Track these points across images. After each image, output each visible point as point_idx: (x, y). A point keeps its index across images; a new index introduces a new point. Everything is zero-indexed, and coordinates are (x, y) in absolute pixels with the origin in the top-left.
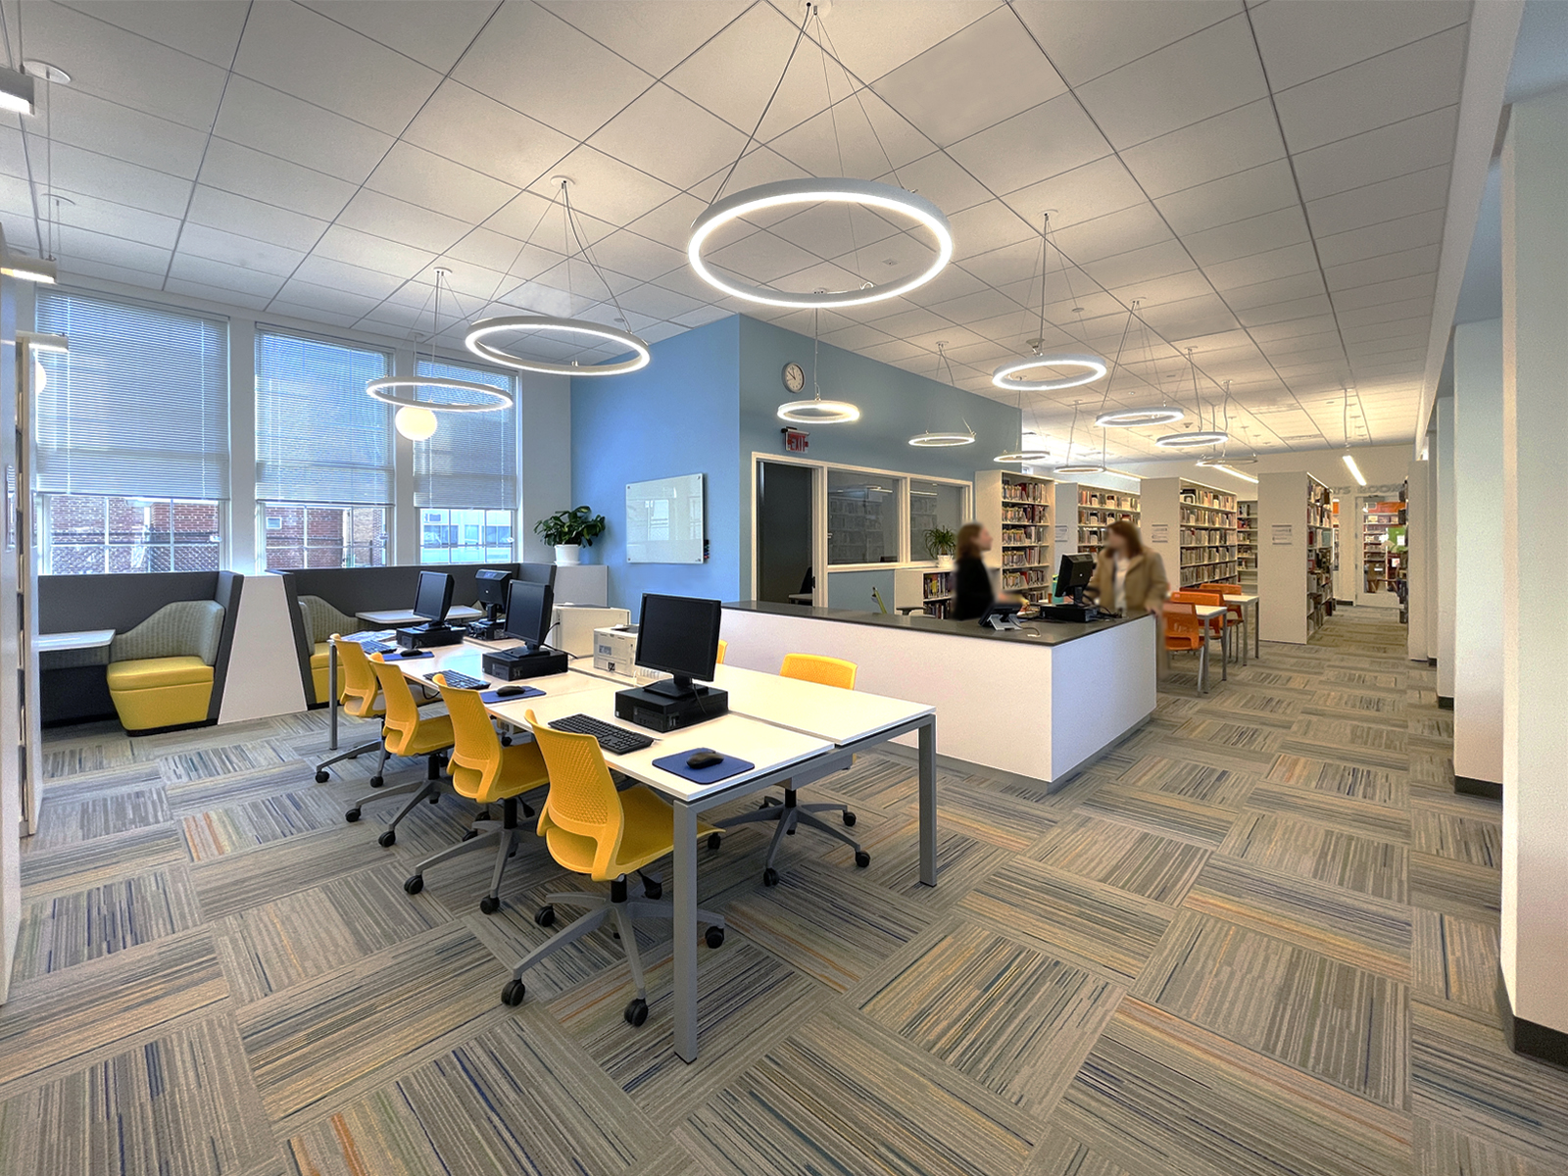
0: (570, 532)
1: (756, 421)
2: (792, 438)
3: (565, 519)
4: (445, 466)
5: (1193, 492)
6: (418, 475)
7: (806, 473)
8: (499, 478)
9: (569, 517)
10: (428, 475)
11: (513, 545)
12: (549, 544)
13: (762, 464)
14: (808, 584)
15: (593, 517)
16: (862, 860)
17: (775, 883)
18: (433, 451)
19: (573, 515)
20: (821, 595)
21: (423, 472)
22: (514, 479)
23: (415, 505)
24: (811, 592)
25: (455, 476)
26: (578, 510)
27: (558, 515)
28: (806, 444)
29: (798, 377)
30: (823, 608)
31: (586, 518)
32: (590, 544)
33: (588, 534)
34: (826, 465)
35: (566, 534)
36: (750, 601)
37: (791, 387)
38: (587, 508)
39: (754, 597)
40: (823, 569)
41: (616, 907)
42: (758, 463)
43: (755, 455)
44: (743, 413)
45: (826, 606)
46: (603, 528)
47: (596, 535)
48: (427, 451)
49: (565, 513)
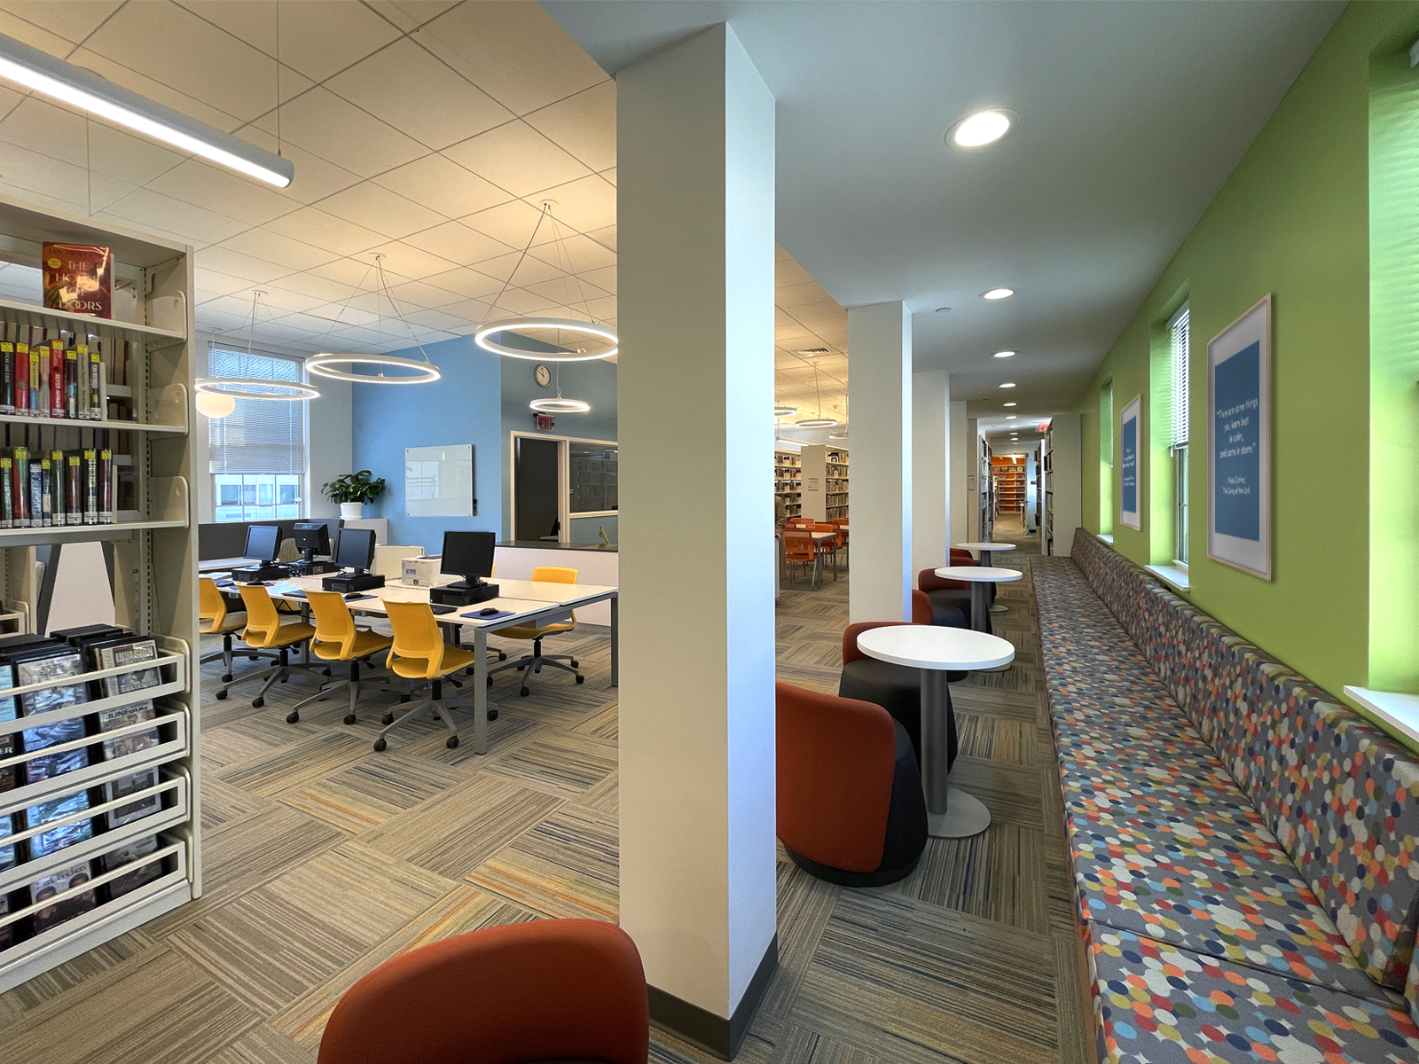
0: (355, 492)
1: (513, 408)
2: (542, 421)
3: (348, 481)
4: (239, 438)
5: (837, 454)
6: (214, 447)
7: (554, 446)
8: (287, 448)
9: (351, 480)
10: (222, 446)
11: (302, 504)
12: (336, 502)
13: (519, 440)
14: (556, 528)
15: (374, 479)
16: (580, 680)
17: (527, 694)
18: (228, 426)
19: (355, 478)
20: (565, 534)
21: (218, 443)
22: (301, 448)
23: (211, 472)
24: (557, 534)
25: (248, 446)
26: (361, 473)
27: (342, 478)
28: (553, 425)
29: (547, 375)
30: (566, 543)
31: (367, 480)
32: (372, 502)
33: (371, 493)
34: (568, 439)
35: (351, 493)
36: (510, 542)
37: (541, 383)
38: (369, 472)
39: (513, 538)
40: (566, 516)
41: (435, 702)
42: (516, 439)
43: (513, 433)
44: (504, 402)
45: (569, 541)
46: (383, 488)
47: (377, 494)
48: (222, 426)
49: (348, 476)
